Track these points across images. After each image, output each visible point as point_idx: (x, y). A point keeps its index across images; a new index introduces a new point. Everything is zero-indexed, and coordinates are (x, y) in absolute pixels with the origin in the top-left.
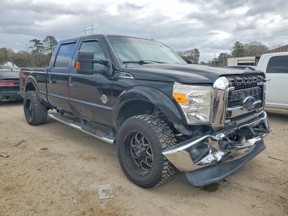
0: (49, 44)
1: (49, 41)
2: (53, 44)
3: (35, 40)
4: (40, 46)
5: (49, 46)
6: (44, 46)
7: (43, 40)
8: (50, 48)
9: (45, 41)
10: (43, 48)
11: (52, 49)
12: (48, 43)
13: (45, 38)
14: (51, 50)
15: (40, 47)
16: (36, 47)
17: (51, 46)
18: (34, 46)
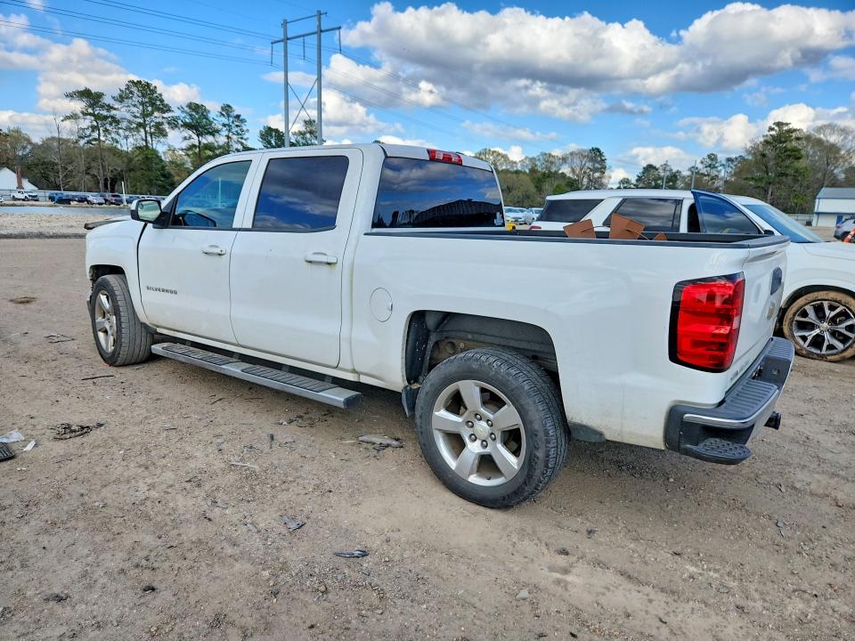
0: (135, 110)
1: (136, 99)
2: (150, 109)
3: (85, 94)
4: (104, 113)
5: (135, 117)
6: (118, 117)
7: (117, 93)
8: (140, 125)
9: (121, 99)
10: (116, 121)
11: (148, 129)
12: (135, 106)
13: (123, 88)
14: (146, 132)
15: (106, 118)
16: (88, 117)
17: (145, 115)
18: (83, 113)
